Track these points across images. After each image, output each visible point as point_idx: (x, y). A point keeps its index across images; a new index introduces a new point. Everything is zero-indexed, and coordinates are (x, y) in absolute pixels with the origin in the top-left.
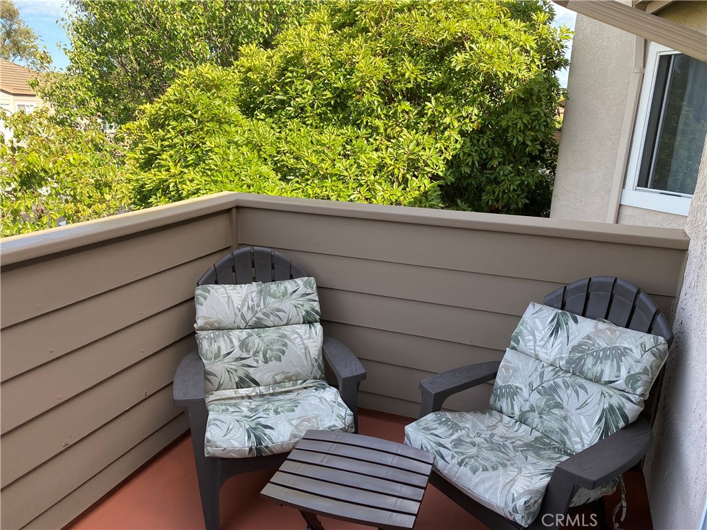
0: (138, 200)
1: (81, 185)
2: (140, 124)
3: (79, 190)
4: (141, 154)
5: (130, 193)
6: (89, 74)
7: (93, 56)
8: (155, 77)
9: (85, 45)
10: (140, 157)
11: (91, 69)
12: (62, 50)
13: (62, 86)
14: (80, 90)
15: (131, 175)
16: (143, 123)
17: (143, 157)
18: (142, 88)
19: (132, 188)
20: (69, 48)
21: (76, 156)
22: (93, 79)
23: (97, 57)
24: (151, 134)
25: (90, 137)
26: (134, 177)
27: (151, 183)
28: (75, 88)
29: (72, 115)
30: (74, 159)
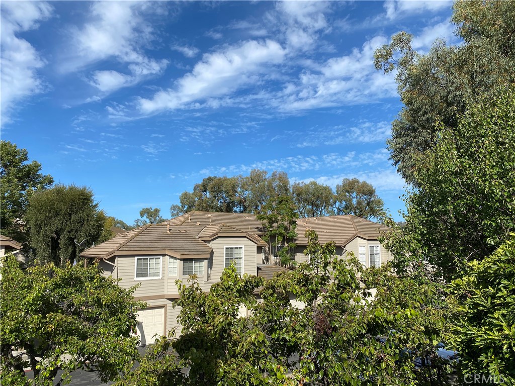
0: (466, 353)
1: (413, 332)
2: (469, 280)
3: (411, 337)
4: (470, 308)
5: (458, 345)
6: (419, 230)
7: (423, 218)
8: (469, 228)
9: (418, 210)
10: (469, 311)
11: (421, 227)
12: (401, 215)
13: (400, 241)
14: (412, 243)
15: (459, 328)
16: (472, 279)
17: (472, 311)
18: (459, 237)
19: (460, 340)
20: (406, 213)
21: (413, 312)
22: (422, 234)
23: (426, 219)
24: (480, 290)
25: (423, 290)
26: (462, 330)
27: (481, 340)
28: (410, 242)
29: (406, 261)
30: (411, 314)
